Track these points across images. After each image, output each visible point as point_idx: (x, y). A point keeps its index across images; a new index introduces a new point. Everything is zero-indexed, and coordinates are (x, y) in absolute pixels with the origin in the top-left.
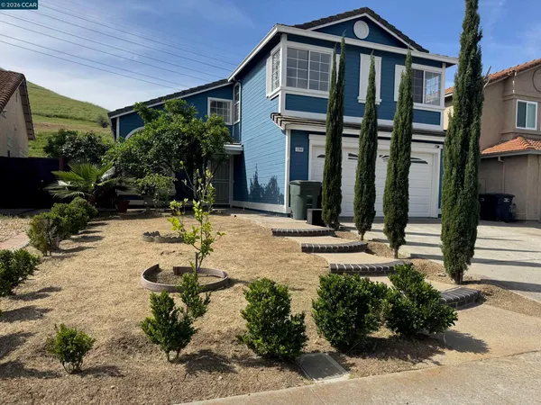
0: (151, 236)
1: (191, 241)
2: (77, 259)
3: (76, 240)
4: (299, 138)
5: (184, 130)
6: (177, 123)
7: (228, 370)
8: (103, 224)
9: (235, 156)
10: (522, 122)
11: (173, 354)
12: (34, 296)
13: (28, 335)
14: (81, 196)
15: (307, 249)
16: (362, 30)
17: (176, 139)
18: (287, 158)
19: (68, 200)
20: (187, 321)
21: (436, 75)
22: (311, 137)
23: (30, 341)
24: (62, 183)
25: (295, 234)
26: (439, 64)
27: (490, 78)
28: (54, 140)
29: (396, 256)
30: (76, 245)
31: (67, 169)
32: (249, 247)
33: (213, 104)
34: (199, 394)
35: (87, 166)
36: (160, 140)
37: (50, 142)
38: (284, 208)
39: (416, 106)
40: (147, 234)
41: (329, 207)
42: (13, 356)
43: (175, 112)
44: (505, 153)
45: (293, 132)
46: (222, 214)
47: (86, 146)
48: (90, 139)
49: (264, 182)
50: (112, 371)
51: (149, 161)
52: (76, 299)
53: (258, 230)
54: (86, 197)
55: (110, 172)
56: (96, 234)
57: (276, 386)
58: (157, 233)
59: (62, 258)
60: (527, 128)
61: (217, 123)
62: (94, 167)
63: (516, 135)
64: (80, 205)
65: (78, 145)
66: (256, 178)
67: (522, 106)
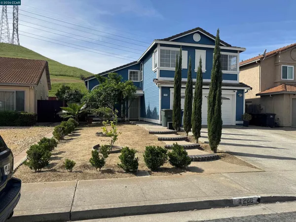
0: (98, 134)
1: (110, 136)
2: (70, 143)
3: (70, 136)
4: (165, 90)
5: (115, 87)
6: (113, 84)
7: (113, 173)
8: (81, 129)
9: (141, 97)
10: (285, 76)
11: (98, 169)
12: (57, 154)
13: (57, 163)
14: (72, 117)
15: (160, 139)
16: (197, 38)
17: (112, 91)
18: (160, 99)
19: (67, 119)
20: (103, 160)
21: (234, 56)
22: (171, 89)
23: (57, 165)
24: (64, 111)
25: (158, 133)
26: (236, 52)
27: (266, 55)
28: (60, 90)
29: (197, 142)
30: (70, 138)
31: (66, 106)
32: (136, 138)
33: (131, 72)
34: (103, 178)
35: (74, 104)
36: (105, 91)
37: (58, 91)
38: (159, 122)
39: (224, 72)
40: (97, 133)
41: (175, 121)
42: (54, 168)
43: (113, 79)
44: (273, 93)
45: (163, 88)
46: (133, 124)
47: (74, 95)
48: (76, 91)
49: (152, 109)
50: (80, 172)
51: (101, 101)
52: (70, 154)
53: (144, 131)
54: (74, 118)
55: (84, 106)
56: (78, 133)
57: (126, 177)
58: (102, 133)
59: (65, 142)
60: (288, 79)
61: (130, 84)
62: (78, 104)
63: (282, 83)
64: (72, 121)
65: (71, 95)
66: (149, 107)
67: (285, 69)
